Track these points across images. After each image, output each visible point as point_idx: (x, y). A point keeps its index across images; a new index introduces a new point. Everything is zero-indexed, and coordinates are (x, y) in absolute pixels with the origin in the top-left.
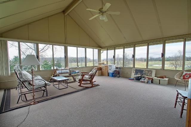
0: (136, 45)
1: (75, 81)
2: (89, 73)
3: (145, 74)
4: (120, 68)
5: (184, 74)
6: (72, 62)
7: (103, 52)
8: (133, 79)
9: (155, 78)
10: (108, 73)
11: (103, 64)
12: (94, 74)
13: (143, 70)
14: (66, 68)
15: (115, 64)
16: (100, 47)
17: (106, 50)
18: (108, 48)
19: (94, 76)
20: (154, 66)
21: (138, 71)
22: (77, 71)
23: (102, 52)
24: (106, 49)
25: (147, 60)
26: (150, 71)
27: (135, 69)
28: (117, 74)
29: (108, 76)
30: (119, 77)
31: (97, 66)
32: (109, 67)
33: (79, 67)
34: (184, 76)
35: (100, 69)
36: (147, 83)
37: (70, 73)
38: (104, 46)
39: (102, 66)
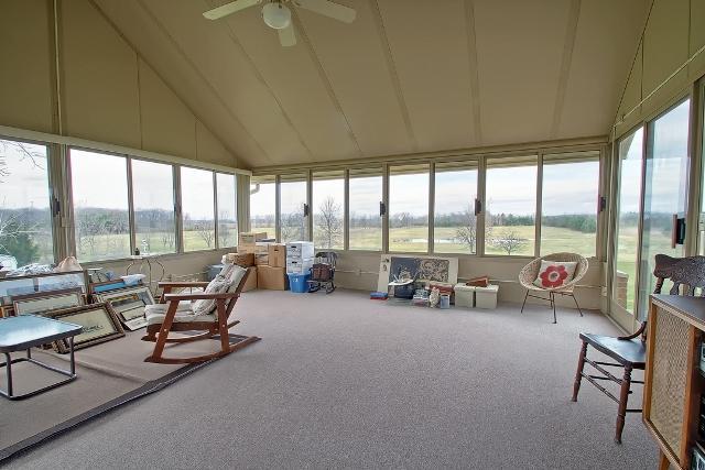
0: (391, 168)
1: (120, 329)
2: (205, 286)
3: (427, 274)
4: (334, 254)
5: (543, 269)
6: (96, 231)
7: (257, 190)
8: (386, 297)
9: (461, 286)
10: (286, 277)
11: (262, 237)
12: (233, 290)
13: (420, 260)
14: (62, 267)
15: (311, 240)
16: (246, 167)
17: (269, 181)
18: (281, 172)
19: (234, 298)
20: (414, 241)
21: (401, 264)
22: (130, 279)
23: (253, 187)
24: (274, 176)
25: (431, 223)
26: (441, 263)
27: (389, 257)
28: (325, 278)
29: (287, 288)
30: (332, 290)
31: (233, 250)
32: (289, 253)
33: (144, 254)
34: (544, 276)
35: (250, 261)
36: (439, 305)
37: (88, 288)
38: (265, 162)
39: (258, 248)
